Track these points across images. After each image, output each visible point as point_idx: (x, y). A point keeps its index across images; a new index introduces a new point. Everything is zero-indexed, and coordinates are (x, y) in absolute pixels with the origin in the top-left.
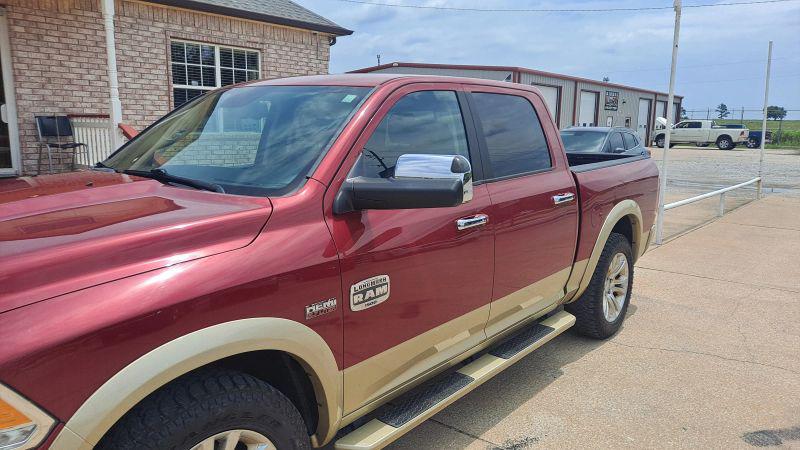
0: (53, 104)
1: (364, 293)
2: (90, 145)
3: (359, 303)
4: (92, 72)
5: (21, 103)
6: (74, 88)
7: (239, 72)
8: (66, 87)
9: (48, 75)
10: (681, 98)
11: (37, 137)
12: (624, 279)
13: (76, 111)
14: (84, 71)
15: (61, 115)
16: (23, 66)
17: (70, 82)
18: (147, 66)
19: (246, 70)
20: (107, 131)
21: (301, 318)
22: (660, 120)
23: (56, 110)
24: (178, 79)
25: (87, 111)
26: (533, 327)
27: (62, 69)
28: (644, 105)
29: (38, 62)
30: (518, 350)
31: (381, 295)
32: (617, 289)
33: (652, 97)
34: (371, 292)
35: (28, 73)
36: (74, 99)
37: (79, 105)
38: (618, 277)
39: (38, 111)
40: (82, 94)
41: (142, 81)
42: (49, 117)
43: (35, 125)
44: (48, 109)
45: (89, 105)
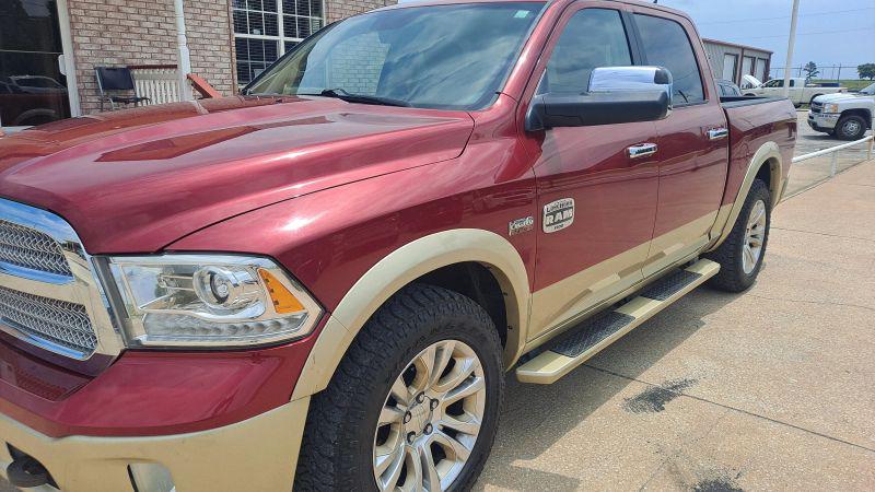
0: (111, 54)
1: (554, 214)
2: (153, 98)
3: (550, 225)
4: (151, 18)
5: (79, 53)
6: (132, 36)
7: (302, 19)
8: (125, 36)
9: (107, 22)
10: (770, 54)
11: (97, 90)
12: (760, 230)
13: (135, 62)
14: (142, 18)
15: (120, 66)
16: (80, 12)
17: (128, 30)
18: (207, 12)
19: (310, 17)
20: (173, 83)
21: (504, 234)
22: (747, 78)
23: (115, 61)
24: (241, 28)
25: (147, 63)
26: (678, 274)
27: (120, 16)
28: (729, 62)
29: (94, 7)
30: (671, 293)
31: (566, 220)
32: (753, 240)
33: (739, 52)
34: (559, 215)
35: (85, 20)
36: (133, 49)
37: (138, 55)
38: (754, 227)
39: (97, 62)
40: (142, 43)
41: (203, 30)
42: (107, 69)
43: (95, 77)
44: (107, 60)
45: (148, 56)
